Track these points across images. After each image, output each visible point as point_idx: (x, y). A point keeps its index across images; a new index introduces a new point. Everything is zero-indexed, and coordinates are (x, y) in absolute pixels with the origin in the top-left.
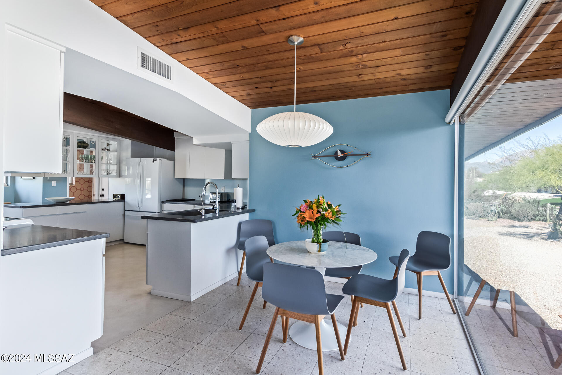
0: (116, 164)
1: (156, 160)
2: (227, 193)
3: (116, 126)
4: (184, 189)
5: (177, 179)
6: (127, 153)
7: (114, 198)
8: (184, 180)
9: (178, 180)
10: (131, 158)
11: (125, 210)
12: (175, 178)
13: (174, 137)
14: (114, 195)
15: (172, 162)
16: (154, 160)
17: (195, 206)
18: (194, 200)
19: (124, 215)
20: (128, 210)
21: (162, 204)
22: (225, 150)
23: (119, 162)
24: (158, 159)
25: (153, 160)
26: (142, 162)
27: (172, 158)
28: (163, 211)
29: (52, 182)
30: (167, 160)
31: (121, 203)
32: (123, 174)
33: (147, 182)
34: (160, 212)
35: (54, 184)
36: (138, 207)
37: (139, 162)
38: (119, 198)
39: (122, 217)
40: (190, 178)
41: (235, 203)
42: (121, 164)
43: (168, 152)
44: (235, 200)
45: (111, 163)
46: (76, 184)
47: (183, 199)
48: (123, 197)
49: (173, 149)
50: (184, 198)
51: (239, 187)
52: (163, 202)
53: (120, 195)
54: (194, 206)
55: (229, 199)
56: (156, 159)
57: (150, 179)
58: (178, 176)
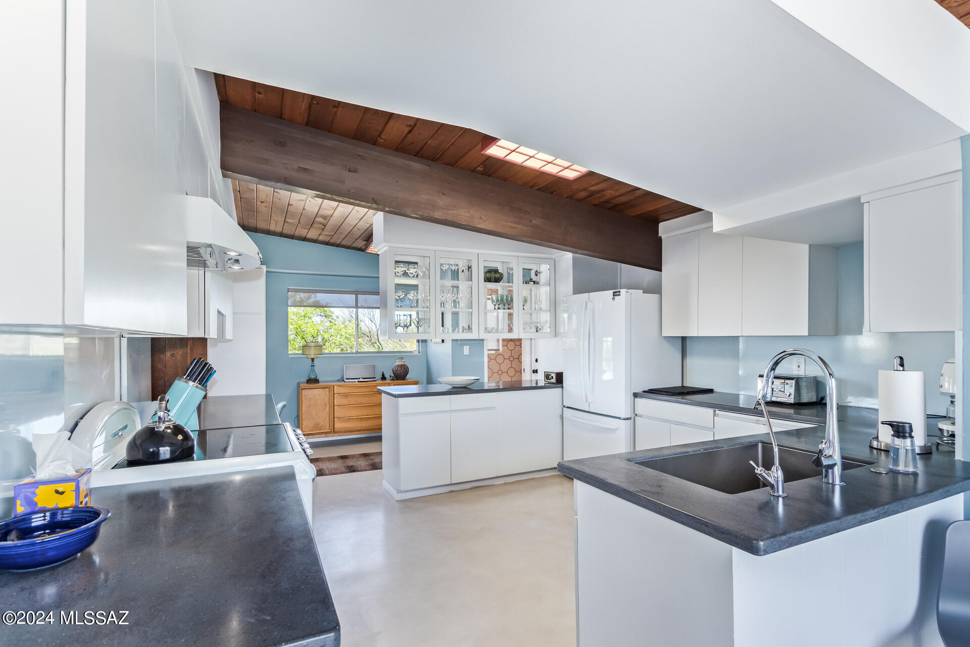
0: (548, 311)
1: (619, 295)
2: (815, 378)
3: (534, 222)
4: (685, 362)
5: (666, 337)
6: (566, 285)
7: (546, 380)
8: (684, 339)
9: (670, 339)
10: (573, 294)
11: (564, 406)
12: (663, 335)
13: (660, 235)
14: (546, 373)
15: (655, 297)
16: (615, 294)
17: (717, 412)
18: (710, 391)
19: (562, 417)
20: (568, 407)
21: (634, 399)
22: (810, 245)
23: (554, 305)
24: (623, 291)
25: (614, 296)
26: (591, 301)
27: (656, 289)
28: (636, 415)
29: (464, 346)
30: (643, 293)
31: (558, 391)
32: (561, 330)
33: (605, 344)
34: (630, 419)
35: (466, 350)
36: (587, 401)
37: (586, 303)
38: (554, 380)
39: (559, 420)
40: (699, 335)
41: (912, 437)
42: (557, 310)
43: (645, 275)
44: (911, 427)
45: (541, 309)
46: (503, 350)
47: (683, 387)
48: (560, 378)
49: (657, 266)
50: (685, 385)
51: (902, 365)
52: (636, 395)
53: (555, 374)
54: (715, 411)
55: (821, 396)
56: (620, 292)
57: (610, 339)
58: (672, 330)
